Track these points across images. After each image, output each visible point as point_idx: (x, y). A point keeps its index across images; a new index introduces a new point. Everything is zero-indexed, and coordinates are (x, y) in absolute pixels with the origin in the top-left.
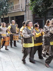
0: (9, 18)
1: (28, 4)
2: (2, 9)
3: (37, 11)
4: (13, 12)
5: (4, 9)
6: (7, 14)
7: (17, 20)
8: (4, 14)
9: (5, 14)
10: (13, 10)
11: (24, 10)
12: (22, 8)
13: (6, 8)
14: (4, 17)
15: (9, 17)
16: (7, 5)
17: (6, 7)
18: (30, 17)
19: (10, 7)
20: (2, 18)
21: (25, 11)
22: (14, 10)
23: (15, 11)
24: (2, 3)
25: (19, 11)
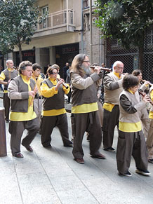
0: (34, 51)
1: (90, 12)
2: (15, 27)
3: (117, 31)
4: (48, 33)
5: (21, 26)
6: (29, 40)
7: (58, 56)
8: (21, 39)
9: (24, 40)
10: (47, 29)
11: (80, 28)
12: (72, 22)
13: (28, 24)
14: (20, 49)
15: (34, 48)
16: (29, 16)
17: (28, 19)
18: (97, 47)
19: (38, 20)
20: (17, 53)
21: (82, 31)
22: (50, 28)
23: (54, 32)
24: (16, 9)
25: (64, 30)
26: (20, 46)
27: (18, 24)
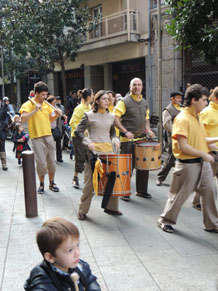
0: (83, 70)
1: (157, 13)
2: (55, 37)
4: (101, 45)
5: (64, 35)
6: (75, 55)
7: (116, 77)
8: (65, 54)
9: (68, 55)
10: (100, 38)
11: (146, 36)
12: (135, 28)
13: (73, 33)
14: (63, 68)
15: (83, 65)
16: (74, 21)
18: (171, 62)
19: (87, 27)
21: (150, 40)
22: (104, 37)
23: (108, 43)
24: (56, 12)
25: (123, 40)
26: (62, 65)
27: (59, 33)
